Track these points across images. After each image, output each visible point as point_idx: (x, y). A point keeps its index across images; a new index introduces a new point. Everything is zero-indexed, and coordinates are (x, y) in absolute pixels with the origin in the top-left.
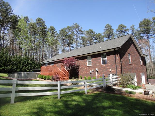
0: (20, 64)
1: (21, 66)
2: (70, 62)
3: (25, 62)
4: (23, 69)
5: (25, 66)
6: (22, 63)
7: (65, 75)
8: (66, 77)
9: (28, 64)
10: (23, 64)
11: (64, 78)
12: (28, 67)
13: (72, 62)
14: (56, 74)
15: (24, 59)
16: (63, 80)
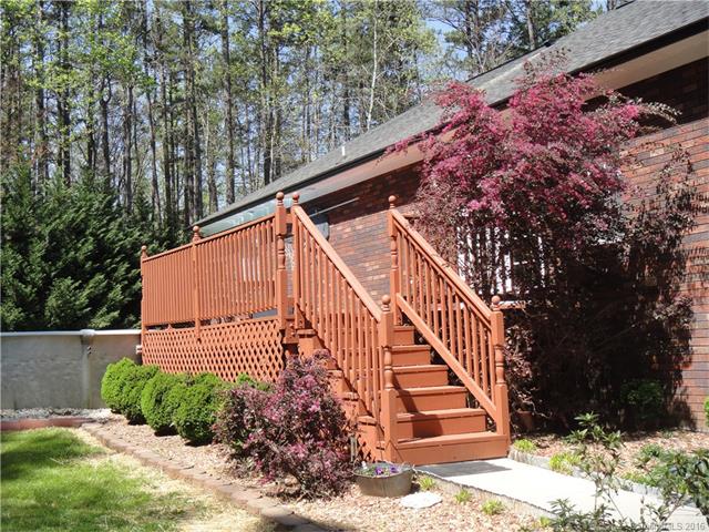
0: (25, 252)
1: (37, 277)
2: (527, 148)
3: (77, 231)
4: (52, 301)
5: (76, 271)
6: (38, 249)
7: (456, 366)
8: (471, 401)
9: (102, 251)
10: (51, 255)
11: (426, 427)
12: (109, 288)
13: (552, 149)
14: (307, 348)
15: (61, 202)
16: (399, 453)
